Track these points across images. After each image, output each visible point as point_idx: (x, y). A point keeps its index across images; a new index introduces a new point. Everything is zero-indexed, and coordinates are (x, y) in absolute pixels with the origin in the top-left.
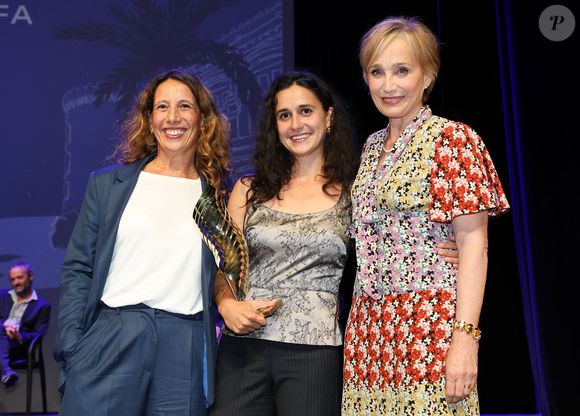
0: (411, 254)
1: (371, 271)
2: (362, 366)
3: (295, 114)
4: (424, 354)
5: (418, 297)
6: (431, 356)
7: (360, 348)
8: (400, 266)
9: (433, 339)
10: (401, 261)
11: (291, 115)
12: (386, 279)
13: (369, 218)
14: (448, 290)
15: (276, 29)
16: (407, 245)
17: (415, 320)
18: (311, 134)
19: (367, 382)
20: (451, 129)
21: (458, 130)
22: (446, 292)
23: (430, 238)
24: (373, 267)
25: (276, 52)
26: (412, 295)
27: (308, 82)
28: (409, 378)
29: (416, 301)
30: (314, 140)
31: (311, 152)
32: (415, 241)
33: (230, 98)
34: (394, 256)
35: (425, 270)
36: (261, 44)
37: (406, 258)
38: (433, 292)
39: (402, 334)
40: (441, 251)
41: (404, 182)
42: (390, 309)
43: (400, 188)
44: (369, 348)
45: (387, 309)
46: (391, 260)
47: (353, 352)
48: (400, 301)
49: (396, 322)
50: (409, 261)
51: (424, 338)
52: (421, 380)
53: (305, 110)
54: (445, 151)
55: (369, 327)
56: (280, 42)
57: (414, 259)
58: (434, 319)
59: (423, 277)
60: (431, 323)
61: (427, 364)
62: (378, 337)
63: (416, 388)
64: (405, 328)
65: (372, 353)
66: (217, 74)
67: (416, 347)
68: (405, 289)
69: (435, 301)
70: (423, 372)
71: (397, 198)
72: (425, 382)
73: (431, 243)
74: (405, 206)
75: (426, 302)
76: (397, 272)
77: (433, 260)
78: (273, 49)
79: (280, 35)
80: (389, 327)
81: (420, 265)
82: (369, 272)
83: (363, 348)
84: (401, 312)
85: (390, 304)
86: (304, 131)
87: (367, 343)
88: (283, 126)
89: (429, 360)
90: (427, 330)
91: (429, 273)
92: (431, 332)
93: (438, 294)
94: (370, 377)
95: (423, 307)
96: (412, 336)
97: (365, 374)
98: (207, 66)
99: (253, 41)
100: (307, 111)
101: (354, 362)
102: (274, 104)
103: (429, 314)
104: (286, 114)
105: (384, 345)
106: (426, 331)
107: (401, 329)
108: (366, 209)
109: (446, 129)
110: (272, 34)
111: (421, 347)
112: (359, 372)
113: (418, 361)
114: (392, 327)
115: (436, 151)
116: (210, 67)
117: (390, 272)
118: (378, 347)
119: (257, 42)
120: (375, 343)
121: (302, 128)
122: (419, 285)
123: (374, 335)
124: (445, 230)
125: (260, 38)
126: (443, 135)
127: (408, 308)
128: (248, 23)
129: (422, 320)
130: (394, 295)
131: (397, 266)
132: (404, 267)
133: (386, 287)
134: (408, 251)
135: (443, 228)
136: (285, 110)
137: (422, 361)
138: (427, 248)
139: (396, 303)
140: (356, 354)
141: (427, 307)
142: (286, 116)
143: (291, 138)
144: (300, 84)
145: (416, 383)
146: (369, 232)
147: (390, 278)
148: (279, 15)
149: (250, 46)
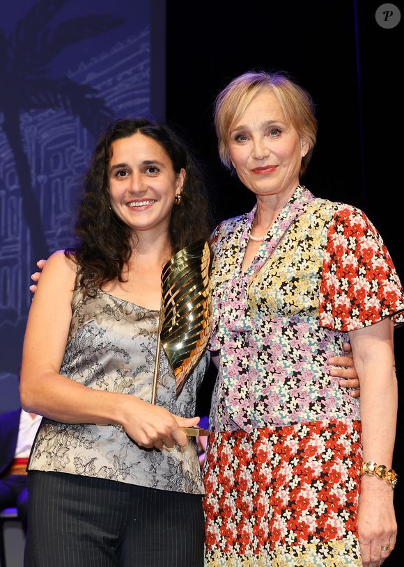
0: (295, 374)
1: (243, 394)
2: (231, 526)
3: (136, 171)
4: (313, 503)
5: (306, 429)
6: (323, 506)
7: (226, 502)
8: (279, 389)
9: (325, 483)
10: (281, 384)
11: (131, 172)
12: (260, 408)
13: (239, 324)
14: (343, 420)
15: (141, 65)
16: (289, 362)
17: (301, 458)
18: (155, 201)
19: (237, 546)
20: (347, 212)
21: (355, 214)
22: (341, 422)
23: (320, 352)
24: (244, 389)
25: (141, 96)
26: (297, 428)
27: (154, 131)
28: (293, 535)
29: (302, 435)
30: (159, 209)
31: (154, 226)
32: (301, 357)
33: (77, 156)
34: (271, 377)
35: (314, 396)
36: (120, 85)
37: (287, 380)
38: (325, 423)
39: (283, 477)
40: (334, 370)
41: (289, 276)
42: (266, 447)
43: (284, 284)
44: (238, 500)
45: (262, 447)
46: (268, 381)
47: (216, 508)
48: (280, 436)
49: (275, 463)
50: (292, 383)
51: (313, 482)
52: (310, 538)
53: (150, 168)
54: (340, 240)
55: (236, 473)
56: (147, 83)
57: (298, 381)
58: (327, 458)
59: (312, 405)
60: (324, 462)
61: (317, 517)
62: (250, 484)
63: (304, 549)
64: (287, 470)
65: (242, 507)
66: (62, 124)
67: (303, 493)
68: (287, 420)
69: (328, 434)
70: (313, 527)
71: (281, 297)
72: (316, 541)
73: (322, 360)
74: (292, 308)
75: (316, 436)
76: (277, 397)
77: (324, 383)
78: (136, 92)
79: (147, 74)
80: (266, 471)
81: (307, 389)
82: (239, 396)
83: (230, 502)
84: (282, 450)
85: (265, 440)
86: (146, 197)
87: (235, 493)
88: (118, 187)
89: (320, 511)
90: (318, 471)
91: (319, 399)
92: (323, 475)
93: (332, 426)
94: (241, 539)
95: (312, 443)
96: (297, 479)
97: (234, 536)
98: (47, 113)
99: (110, 81)
100: (152, 170)
101: (219, 520)
102: (108, 156)
103: (320, 451)
104: (124, 171)
105: (258, 495)
106: (317, 473)
107: (282, 471)
108: (234, 313)
109: (341, 212)
110: (136, 72)
111: (309, 493)
112: (227, 534)
113: (305, 512)
114: (269, 470)
115: (328, 238)
116: (51, 114)
117: (266, 397)
118: (250, 498)
119: (115, 83)
120: (245, 493)
121: (145, 192)
122: (305, 415)
123: (244, 482)
124: (340, 342)
125: (119, 78)
126: (336, 218)
127: (292, 444)
128: (104, 57)
129: (311, 459)
130: (272, 428)
131: (275, 389)
132: (285, 390)
133: (259, 418)
134: (290, 370)
135: (337, 339)
136: (123, 165)
137: (311, 512)
138: (316, 366)
139: (275, 438)
140: (221, 510)
141: (318, 442)
142: (123, 173)
143: (128, 204)
144: (144, 133)
145: (304, 542)
146: (239, 344)
147: (266, 406)
148: (145, 48)
149: (105, 88)
